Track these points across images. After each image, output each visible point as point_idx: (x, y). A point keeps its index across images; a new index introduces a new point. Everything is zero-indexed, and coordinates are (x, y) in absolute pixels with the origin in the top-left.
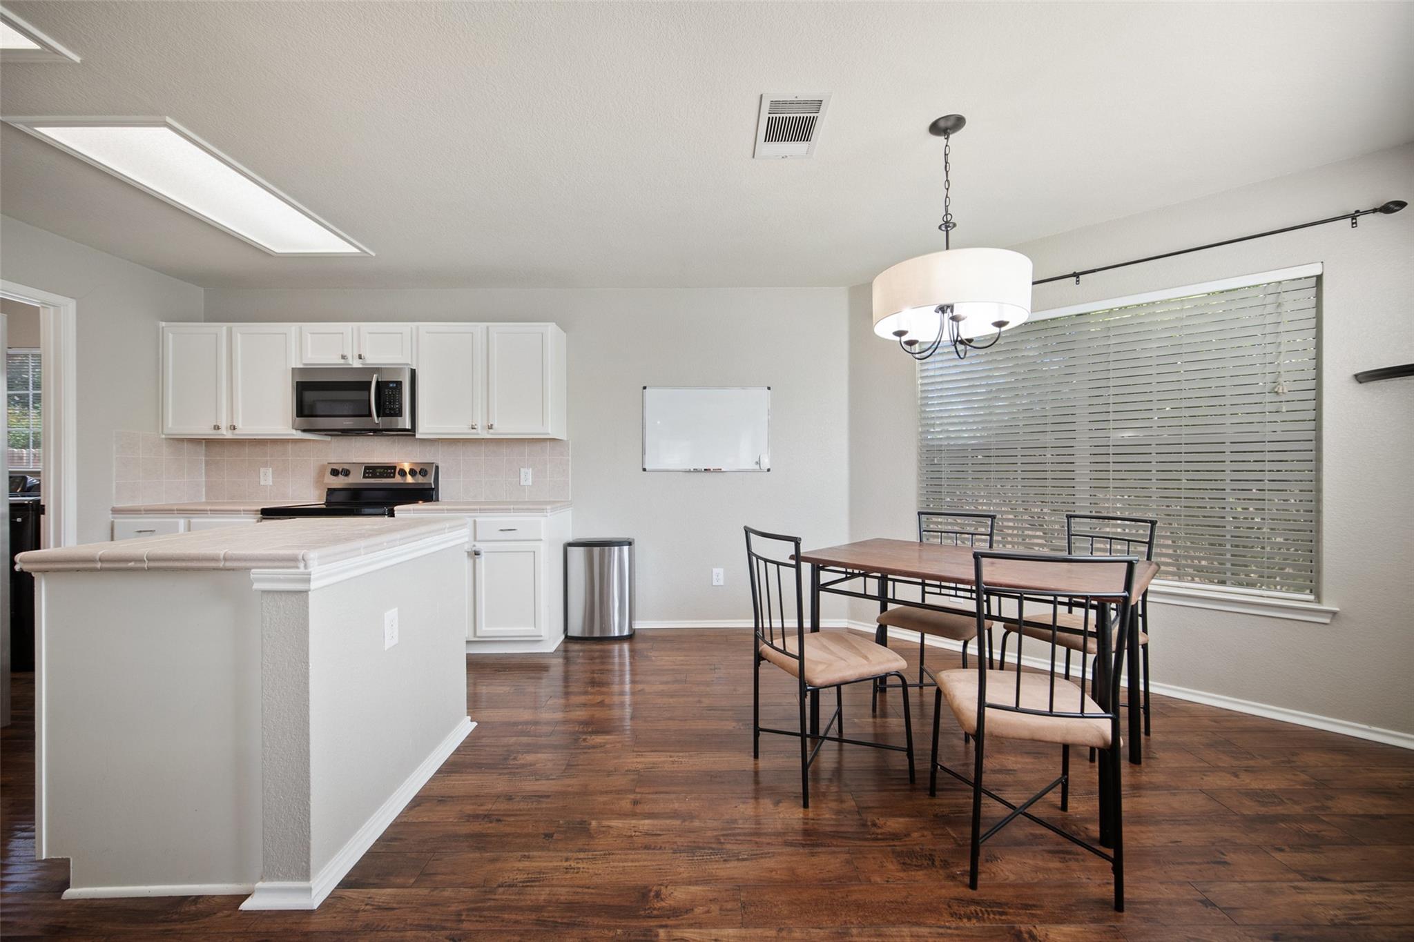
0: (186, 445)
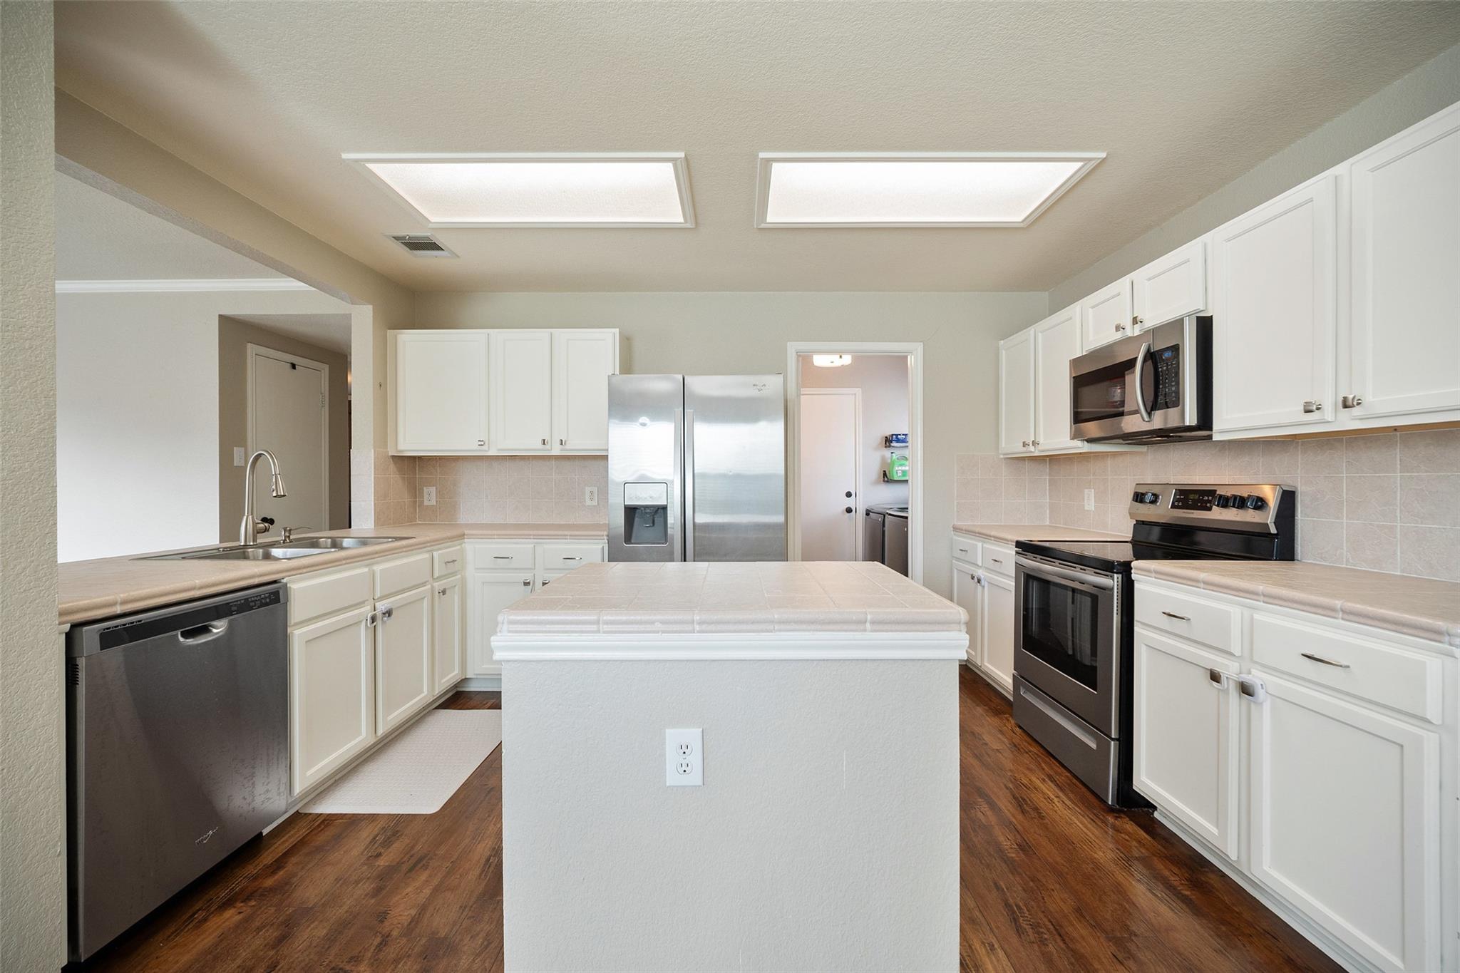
0: (1027, 463)
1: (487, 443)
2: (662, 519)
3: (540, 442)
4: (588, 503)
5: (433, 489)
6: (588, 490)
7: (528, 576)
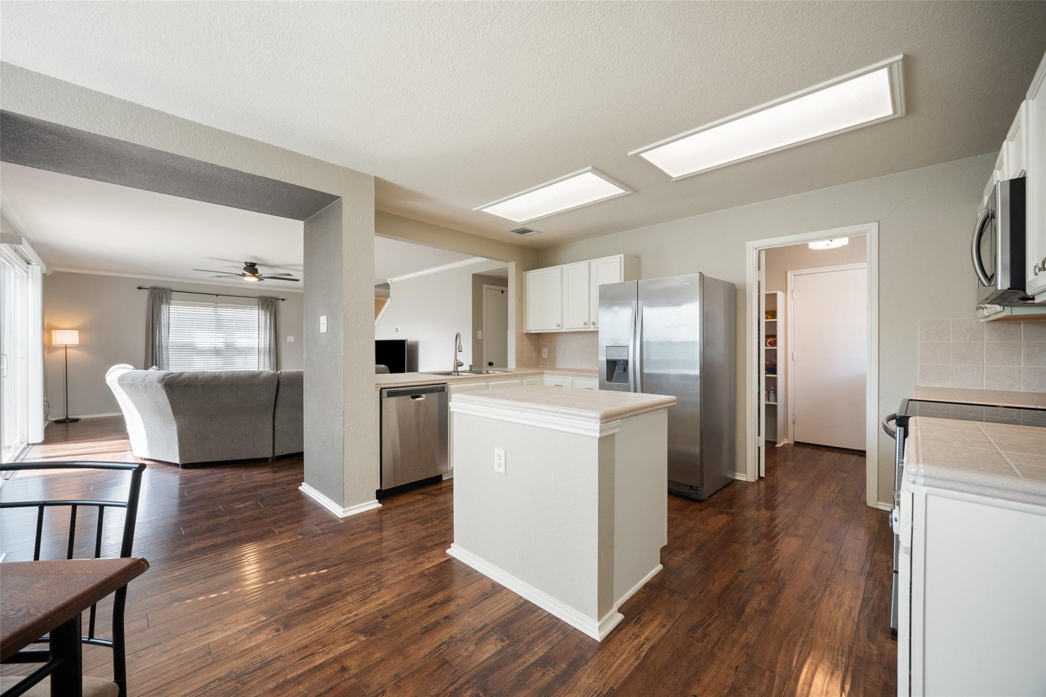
1: (561, 325)
2: (625, 368)
3: (582, 324)
5: (546, 350)
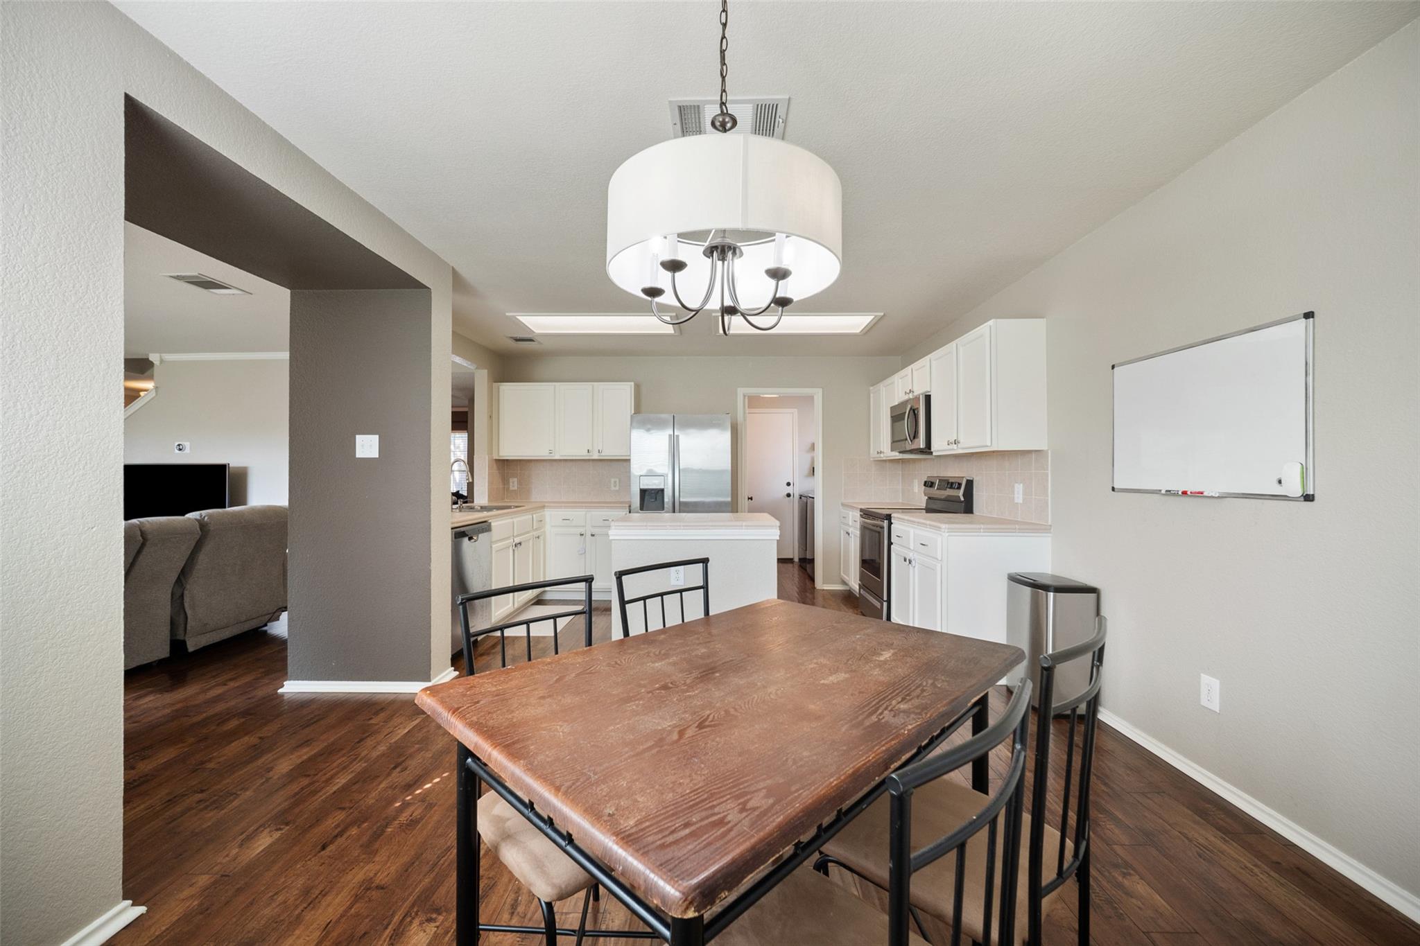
1: (554, 452)
2: (661, 497)
3: (587, 451)
4: (613, 488)
5: (515, 480)
6: (613, 480)
7: (582, 530)
